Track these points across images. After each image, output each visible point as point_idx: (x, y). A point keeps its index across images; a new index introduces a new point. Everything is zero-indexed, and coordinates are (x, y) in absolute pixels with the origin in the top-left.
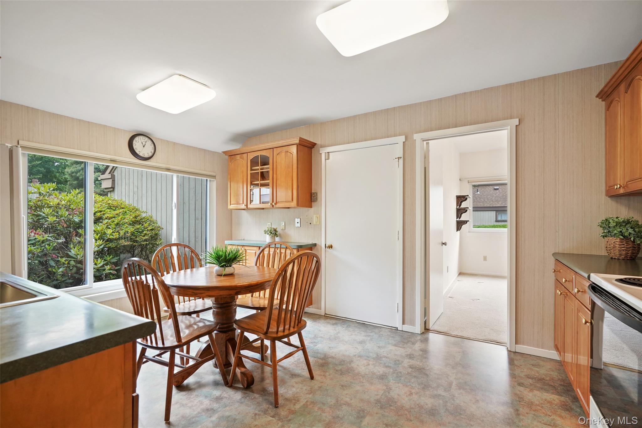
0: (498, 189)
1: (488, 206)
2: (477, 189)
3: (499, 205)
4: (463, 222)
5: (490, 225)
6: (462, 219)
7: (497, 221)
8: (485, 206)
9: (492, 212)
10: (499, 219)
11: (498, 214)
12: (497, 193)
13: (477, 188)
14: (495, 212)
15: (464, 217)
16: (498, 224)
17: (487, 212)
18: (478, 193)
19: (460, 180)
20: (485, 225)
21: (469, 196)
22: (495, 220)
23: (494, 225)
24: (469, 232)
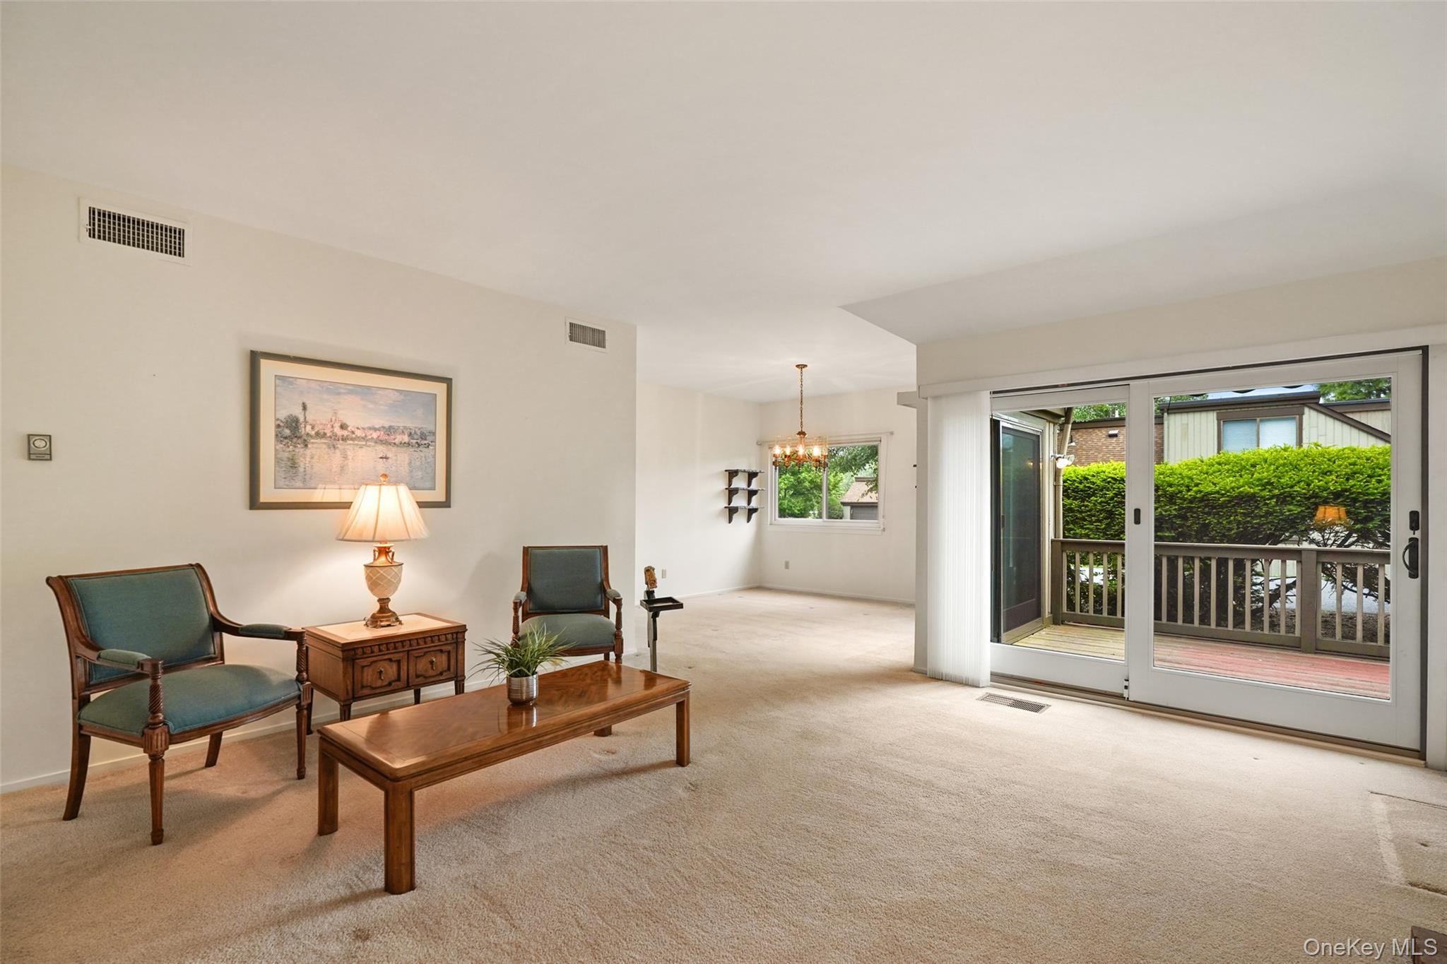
0: (1116, 436)
24: (770, 524)
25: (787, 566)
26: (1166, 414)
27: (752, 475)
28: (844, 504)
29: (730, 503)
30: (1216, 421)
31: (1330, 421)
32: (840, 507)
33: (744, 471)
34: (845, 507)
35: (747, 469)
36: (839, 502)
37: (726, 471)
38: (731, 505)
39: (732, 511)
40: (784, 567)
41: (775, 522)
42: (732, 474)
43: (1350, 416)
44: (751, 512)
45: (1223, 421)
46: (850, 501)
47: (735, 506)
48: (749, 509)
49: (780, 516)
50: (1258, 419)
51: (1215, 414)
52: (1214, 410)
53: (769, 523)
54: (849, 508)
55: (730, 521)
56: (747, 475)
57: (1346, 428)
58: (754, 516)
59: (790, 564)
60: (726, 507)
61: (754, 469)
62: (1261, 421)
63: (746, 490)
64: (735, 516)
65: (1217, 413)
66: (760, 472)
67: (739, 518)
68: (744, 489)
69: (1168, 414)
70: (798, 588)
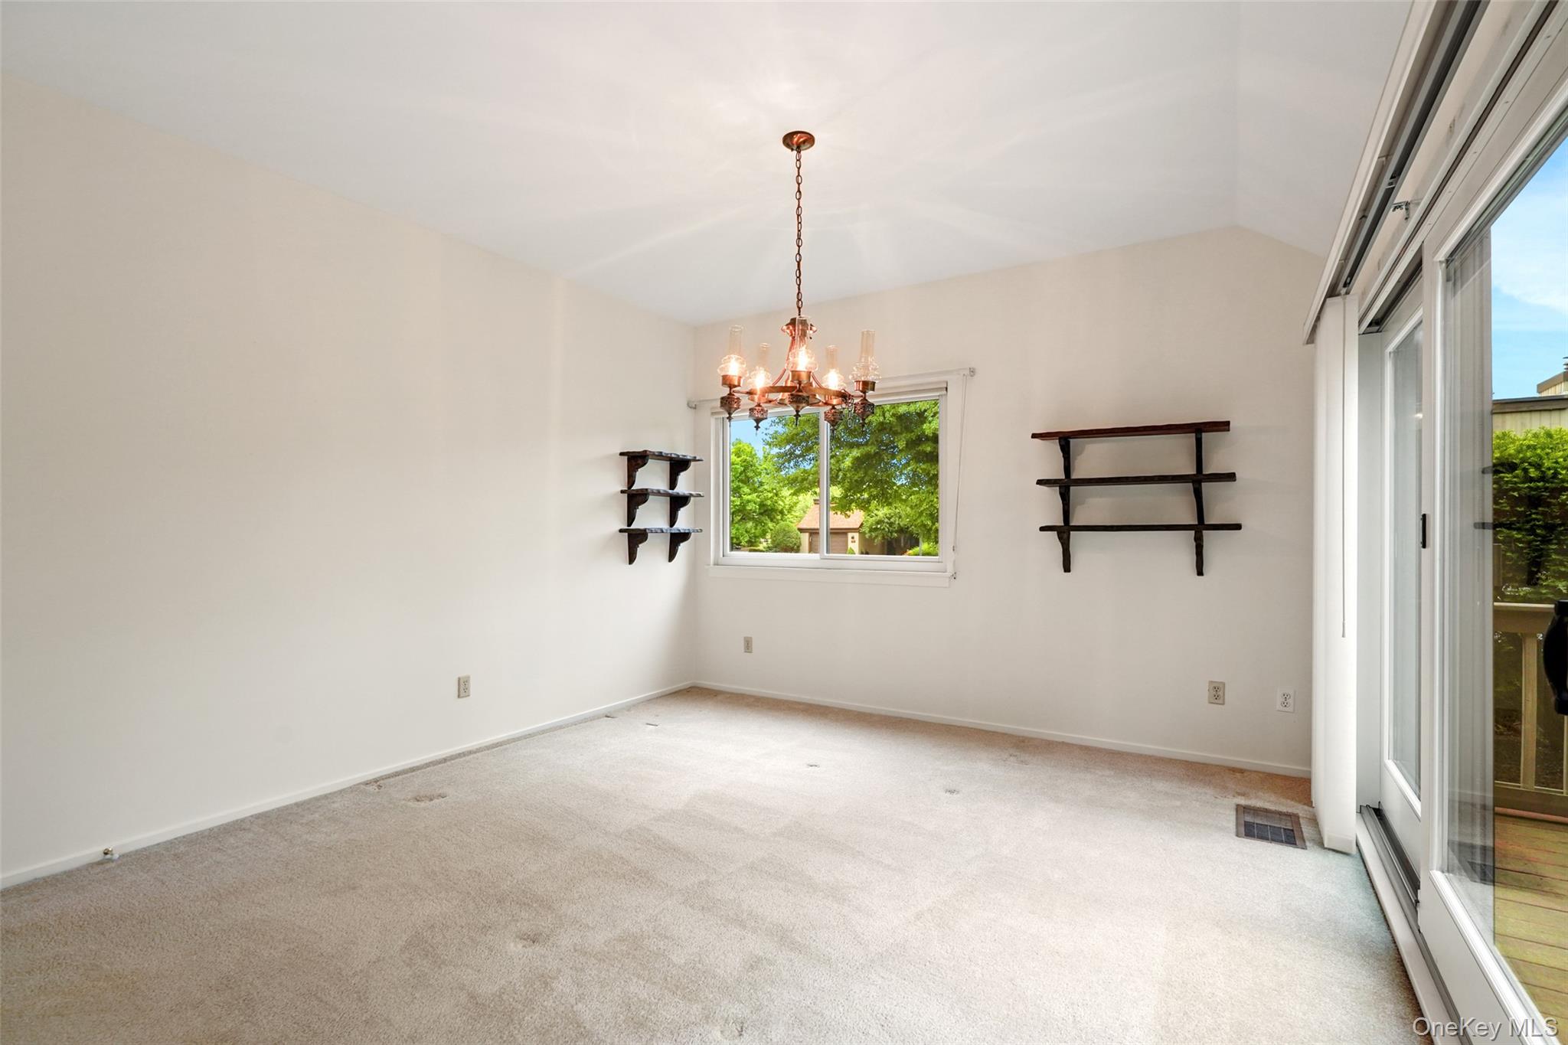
19: (689, 406)
24: (716, 564)
25: (748, 645)
27: (678, 465)
28: (801, 530)
29: (630, 523)
32: (797, 534)
33: (660, 456)
34: (802, 534)
35: (666, 451)
36: (794, 527)
37: (622, 454)
38: (632, 527)
39: (636, 538)
40: (743, 649)
41: (725, 560)
42: (636, 460)
44: (677, 539)
46: (808, 527)
47: (642, 527)
48: (672, 534)
49: (732, 549)
53: (712, 562)
54: (807, 534)
55: (632, 559)
56: (666, 465)
58: (683, 548)
59: (755, 645)
60: (621, 531)
61: (682, 451)
63: (666, 494)
64: (642, 549)
66: (695, 459)
67: (652, 552)
68: (658, 493)
70: (770, 692)
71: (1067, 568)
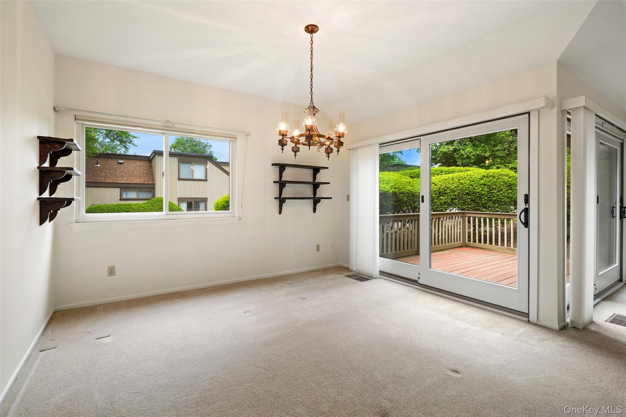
0: (122, 163)
1: (111, 181)
2: (97, 161)
3: (124, 182)
4: (60, 202)
5: (114, 204)
6: (58, 194)
7: (121, 199)
8: (107, 181)
9: (116, 189)
10: (124, 196)
11: (123, 191)
12: (121, 167)
13: (96, 159)
14: (119, 189)
15: (62, 191)
16: (123, 203)
17: (110, 189)
18: (99, 165)
19: (54, 109)
20: (107, 204)
21: (75, 142)
22: (119, 198)
23: (119, 204)
25: (112, 271)
26: (157, 156)
30: (177, 162)
31: (215, 167)
43: (222, 167)
45: (180, 162)
50: (193, 163)
51: (177, 159)
52: (177, 157)
57: (220, 170)
62: (194, 164)
65: (178, 158)
69: (158, 156)
70: (131, 296)
71: (280, 213)
